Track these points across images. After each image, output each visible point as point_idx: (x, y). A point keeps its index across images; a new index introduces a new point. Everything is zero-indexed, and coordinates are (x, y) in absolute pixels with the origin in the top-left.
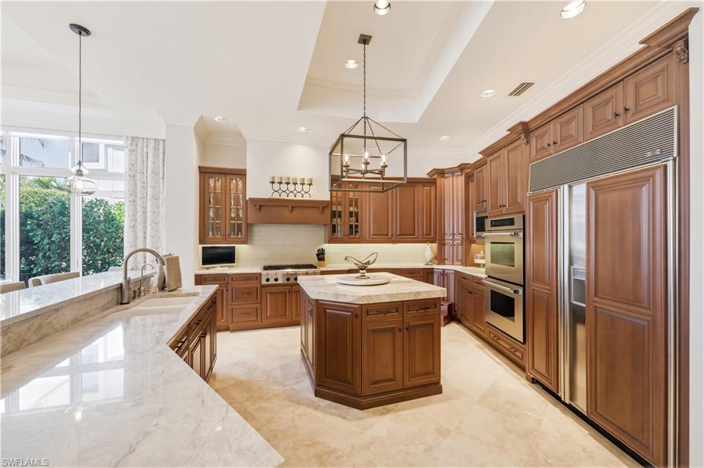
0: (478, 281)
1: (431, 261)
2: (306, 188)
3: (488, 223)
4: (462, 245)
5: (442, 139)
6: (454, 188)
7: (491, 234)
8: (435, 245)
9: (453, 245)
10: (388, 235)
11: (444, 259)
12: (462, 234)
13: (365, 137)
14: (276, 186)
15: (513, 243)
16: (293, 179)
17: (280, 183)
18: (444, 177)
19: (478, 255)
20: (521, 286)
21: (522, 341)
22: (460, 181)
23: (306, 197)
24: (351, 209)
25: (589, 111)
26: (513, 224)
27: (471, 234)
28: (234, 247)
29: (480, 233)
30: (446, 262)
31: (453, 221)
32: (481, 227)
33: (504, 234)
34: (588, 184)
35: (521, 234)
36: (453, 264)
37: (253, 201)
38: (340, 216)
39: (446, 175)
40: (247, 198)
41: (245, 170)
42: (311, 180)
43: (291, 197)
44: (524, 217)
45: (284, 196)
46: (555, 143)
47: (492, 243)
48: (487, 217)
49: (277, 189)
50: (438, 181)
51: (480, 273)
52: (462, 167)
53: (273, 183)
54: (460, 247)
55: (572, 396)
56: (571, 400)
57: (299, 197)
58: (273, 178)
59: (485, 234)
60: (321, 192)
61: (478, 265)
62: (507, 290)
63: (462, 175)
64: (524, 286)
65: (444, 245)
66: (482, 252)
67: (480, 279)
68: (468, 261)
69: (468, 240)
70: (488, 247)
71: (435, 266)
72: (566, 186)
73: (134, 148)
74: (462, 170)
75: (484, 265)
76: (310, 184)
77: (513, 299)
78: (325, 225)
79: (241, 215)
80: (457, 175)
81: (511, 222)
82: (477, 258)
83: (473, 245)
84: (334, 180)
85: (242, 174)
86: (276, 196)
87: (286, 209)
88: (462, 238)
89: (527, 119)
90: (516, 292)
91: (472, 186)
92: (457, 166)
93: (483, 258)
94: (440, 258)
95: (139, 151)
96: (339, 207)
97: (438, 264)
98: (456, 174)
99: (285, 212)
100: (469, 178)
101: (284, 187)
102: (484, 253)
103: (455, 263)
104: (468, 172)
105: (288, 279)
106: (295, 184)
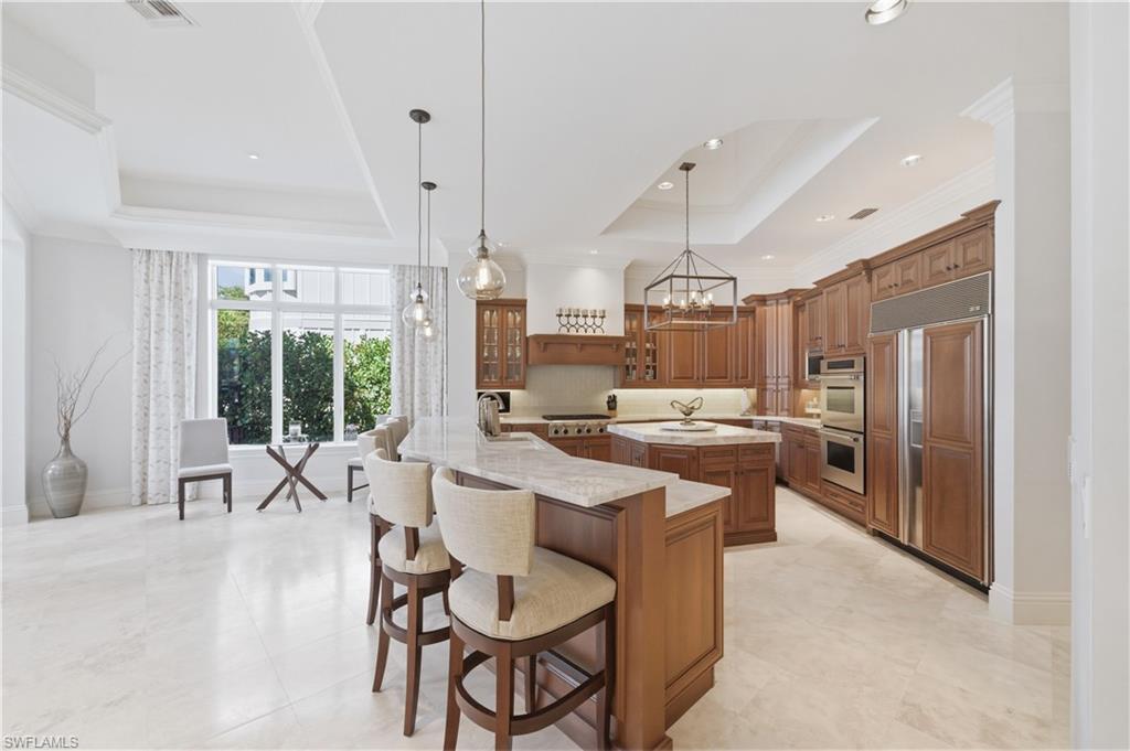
0: (812, 432)
1: (748, 411)
2: (598, 321)
3: (824, 364)
4: (789, 389)
5: (764, 258)
6: (779, 320)
7: (829, 378)
8: (753, 391)
9: (777, 391)
10: (692, 378)
11: (766, 409)
12: (788, 377)
13: (688, 277)
14: (564, 320)
15: (853, 388)
16: (583, 311)
17: (569, 316)
18: (765, 305)
19: (811, 403)
20: (861, 433)
21: (862, 492)
22: (786, 310)
23: (599, 333)
24: (648, 345)
25: (927, 260)
26: (853, 367)
27: (800, 376)
28: (509, 393)
29: (813, 376)
30: (768, 412)
31: (778, 361)
32: (815, 369)
33: (843, 377)
34: (925, 330)
35: (862, 378)
36: (777, 415)
37: (537, 337)
38: (635, 355)
39: (768, 303)
40: (528, 335)
41: (526, 301)
42: (604, 312)
43: (582, 332)
44: (865, 359)
45: (573, 332)
46: (896, 285)
47: (829, 388)
48: (822, 358)
49: (565, 322)
50: (758, 310)
51: (814, 423)
52: (790, 294)
53: (560, 316)
54: (786, 392)
55: (911, 537)
56: (910, 541)
57: (590, 333)
58: (561, 310)
59: (820, 377)
60: (615, 327)
61: (810, 416)
62: (846, 439)
63: (789, 303)
64: (865, 434)
65: (765, 389)
66: (815, 399)
67: (814, 430)
68: (796, 410)
69: (797, 384)
70: (824, 392)
71: (755, 417)
72: (906, 331)
73: (401, 277)
74: (789, 297)
75: (818, 416)
76: (603, 317)
77: (852, 449)
78: (615, 366)
79: (518, 355)
80: (782, 304)
81: (851, 365)
82: (809, 406)
83: (804, 391)
84: (632, 311)
85: (520, 305)
86: (564, 331)
87: (574, 347)
88: (789, 382)
89: (867, 256)
90: (856, 440)
91: (804, 317)
92: (782, 291)
93: (816, 406)
94: (760, 407)
95: (407, 280)
96: (634, 344)
97: (758, 415)
98: (781, 301)
99: (573, 351)
100: (798, 308)
101: (573, 320)
102: (818, 400)
103: (779, 413)
104: (798, 300)
105: (579, 431)
106: (585, 316)
